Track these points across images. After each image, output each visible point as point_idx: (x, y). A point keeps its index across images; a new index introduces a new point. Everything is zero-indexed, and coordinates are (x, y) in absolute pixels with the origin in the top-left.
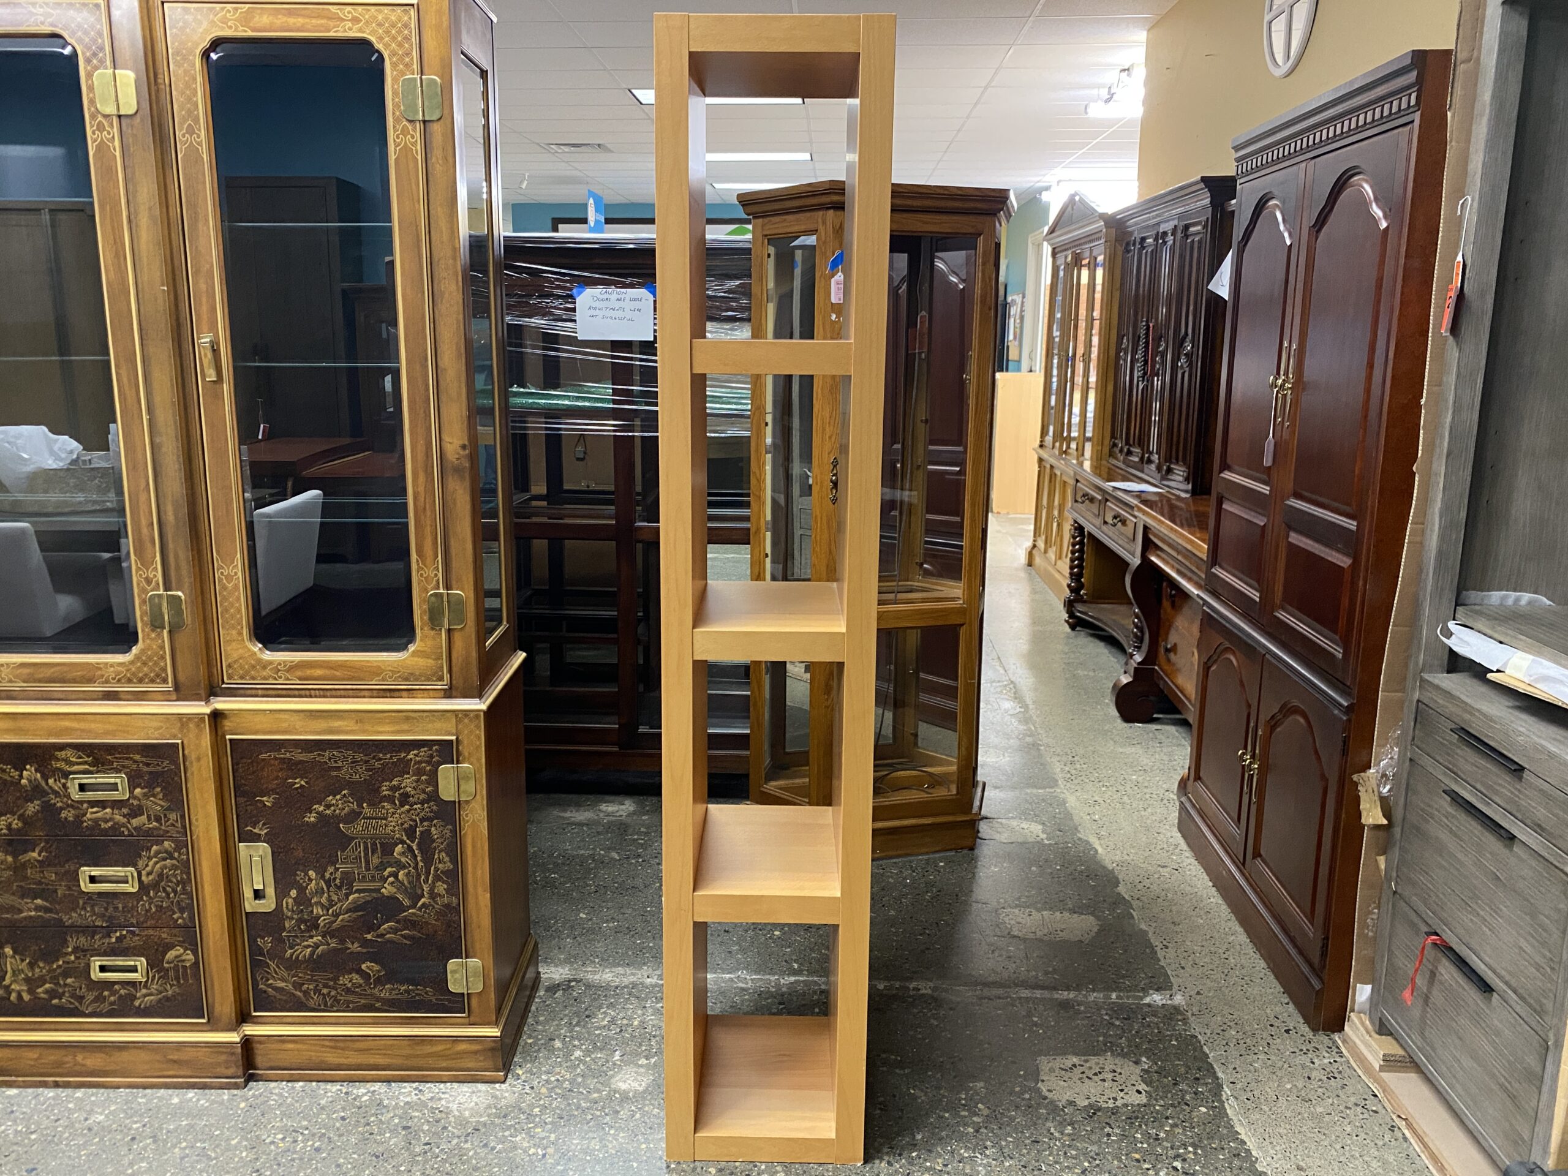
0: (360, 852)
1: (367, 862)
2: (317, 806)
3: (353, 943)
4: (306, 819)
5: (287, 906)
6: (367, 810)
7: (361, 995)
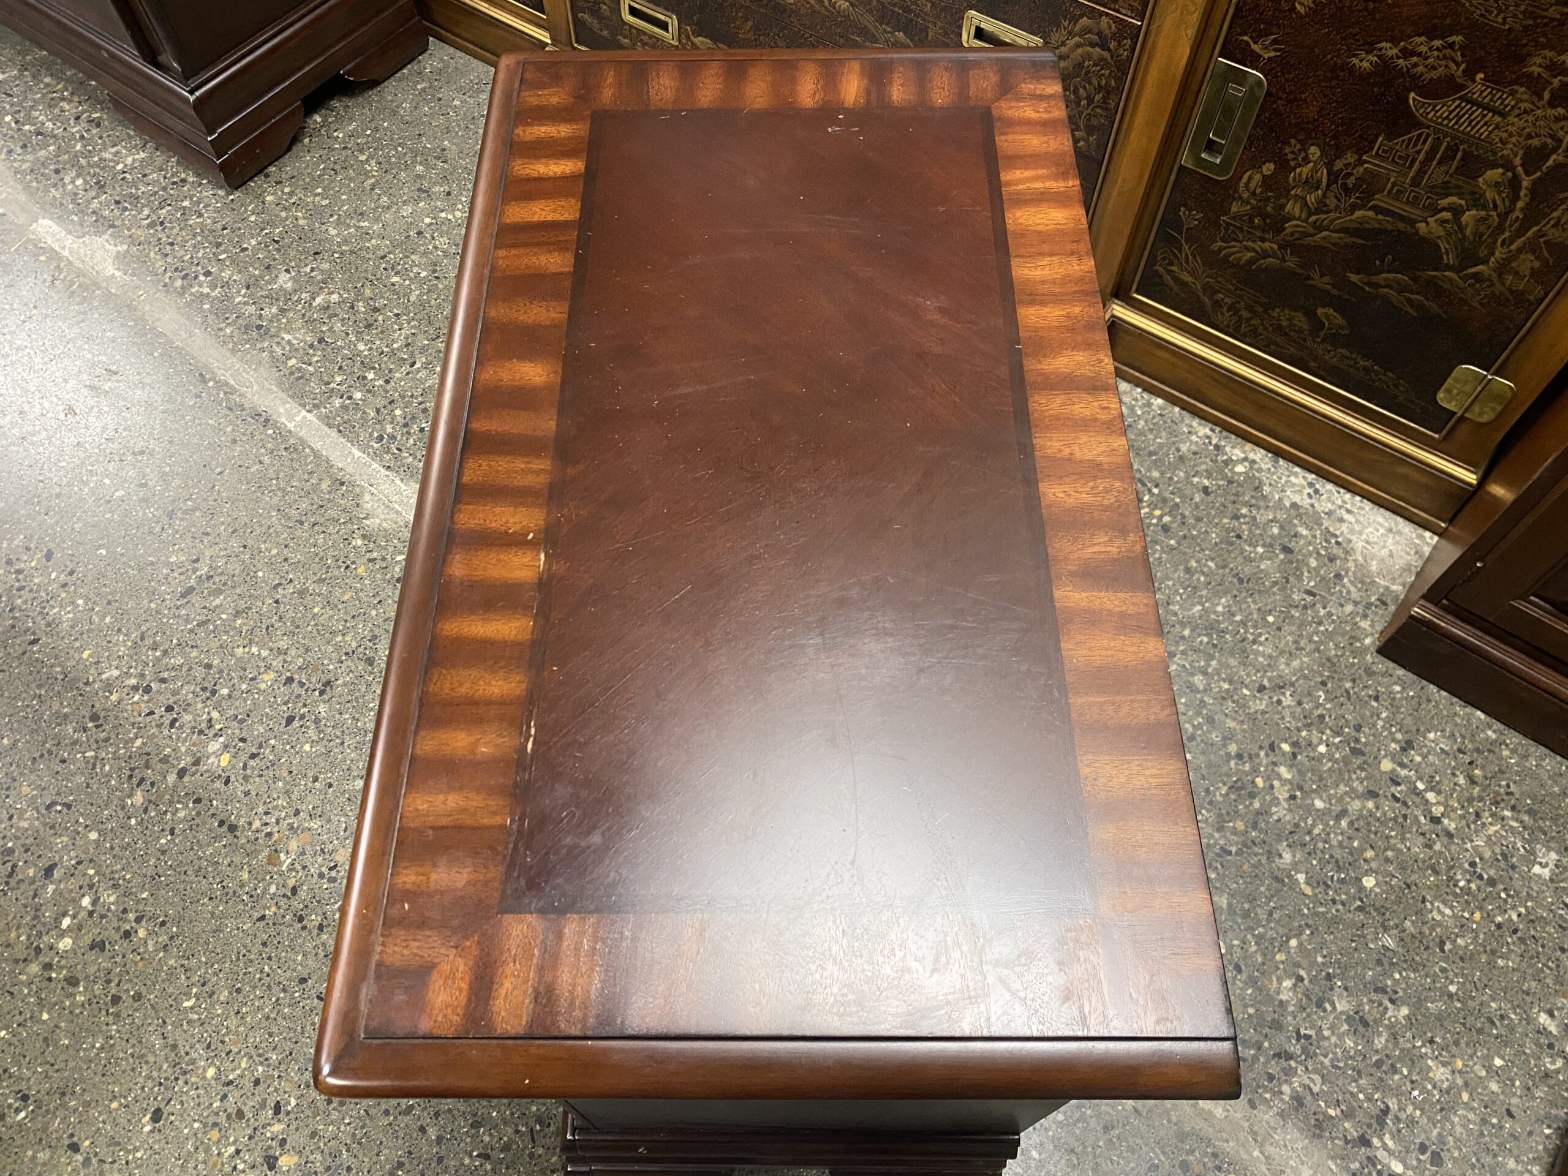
0: (1419, 152)
1: (1422, 172)
2: (1389, 45)
3: (1321, 276)
4: (1355, 61)
5: (1249, 181)
6: (1478, 87)
7: (1295, 341)
